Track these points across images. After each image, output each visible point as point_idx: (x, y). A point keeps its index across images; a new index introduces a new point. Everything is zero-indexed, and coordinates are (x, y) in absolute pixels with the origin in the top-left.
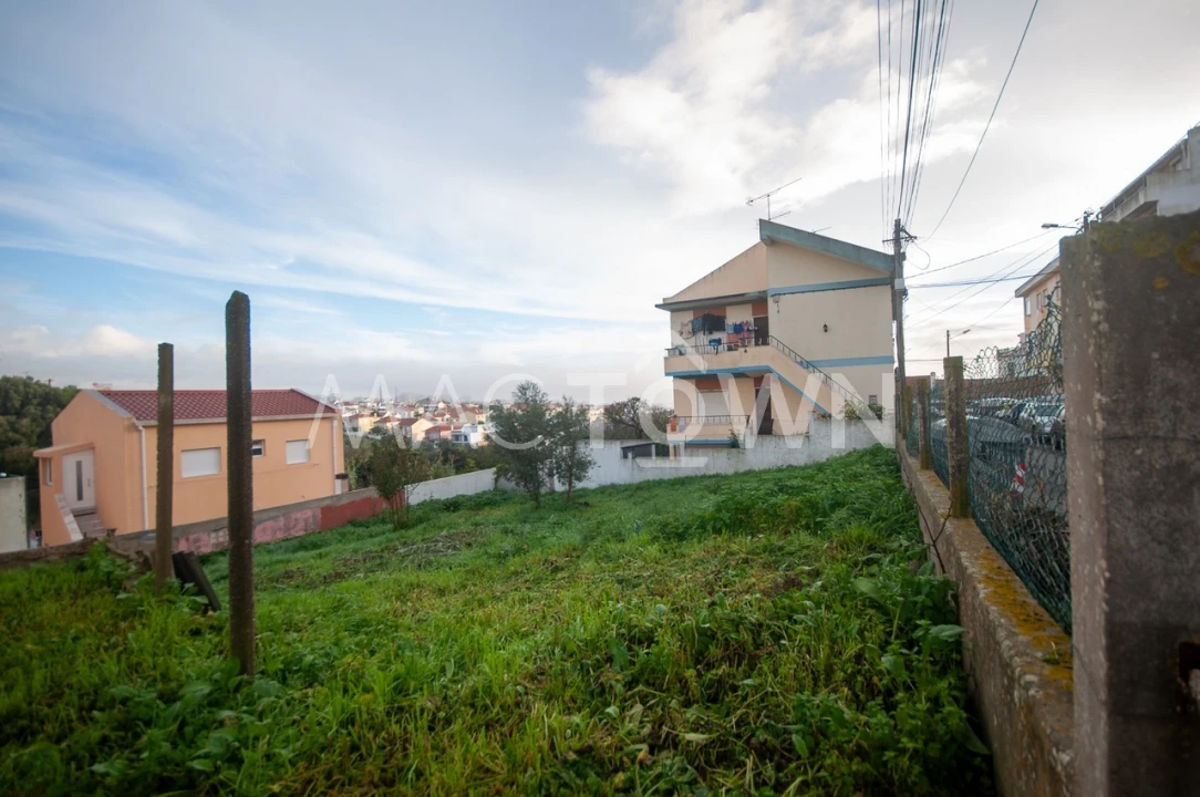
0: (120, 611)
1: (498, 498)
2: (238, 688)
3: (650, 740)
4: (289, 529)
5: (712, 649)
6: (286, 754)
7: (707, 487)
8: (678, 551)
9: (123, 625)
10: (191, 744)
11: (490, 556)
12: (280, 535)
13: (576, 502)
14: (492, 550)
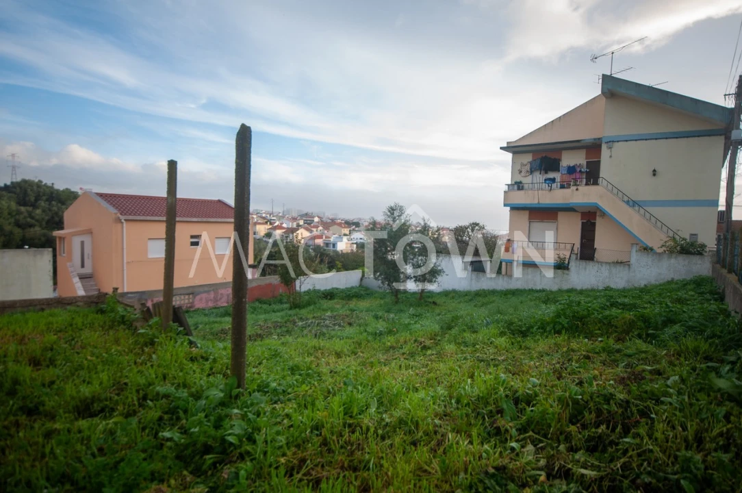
0: (142, 340)
1: (365, 292)
2: (237, 397)
3: (546, 470)
4: (217, 301)
5: (586, 414)
6: (282, 440)
9: (146, 350)
11: (369, 334)
12: (211, 304)
13: (426, 301)
14: (370, 329)
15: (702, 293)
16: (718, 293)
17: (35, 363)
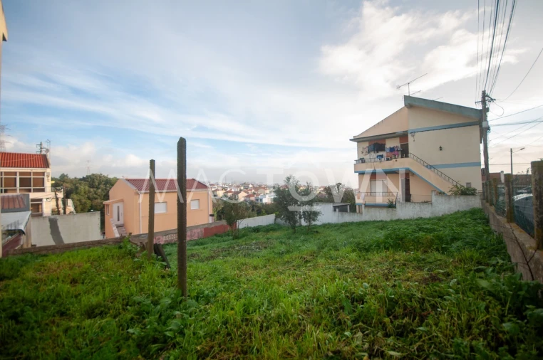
0: (135, 266)
1: (276, 227)
2: (181, 302)
3: (368, 352)
5: (397, 309)
6: (201, 333)
7: (377, 227)
8: (366, 257)
9: (137, 271)
10: (165, 324)
11: (275, 253)
13: (312, 231)
14: (276, 251)
15: (475, 219)
16: (485, 219)
17: (74, 282)
